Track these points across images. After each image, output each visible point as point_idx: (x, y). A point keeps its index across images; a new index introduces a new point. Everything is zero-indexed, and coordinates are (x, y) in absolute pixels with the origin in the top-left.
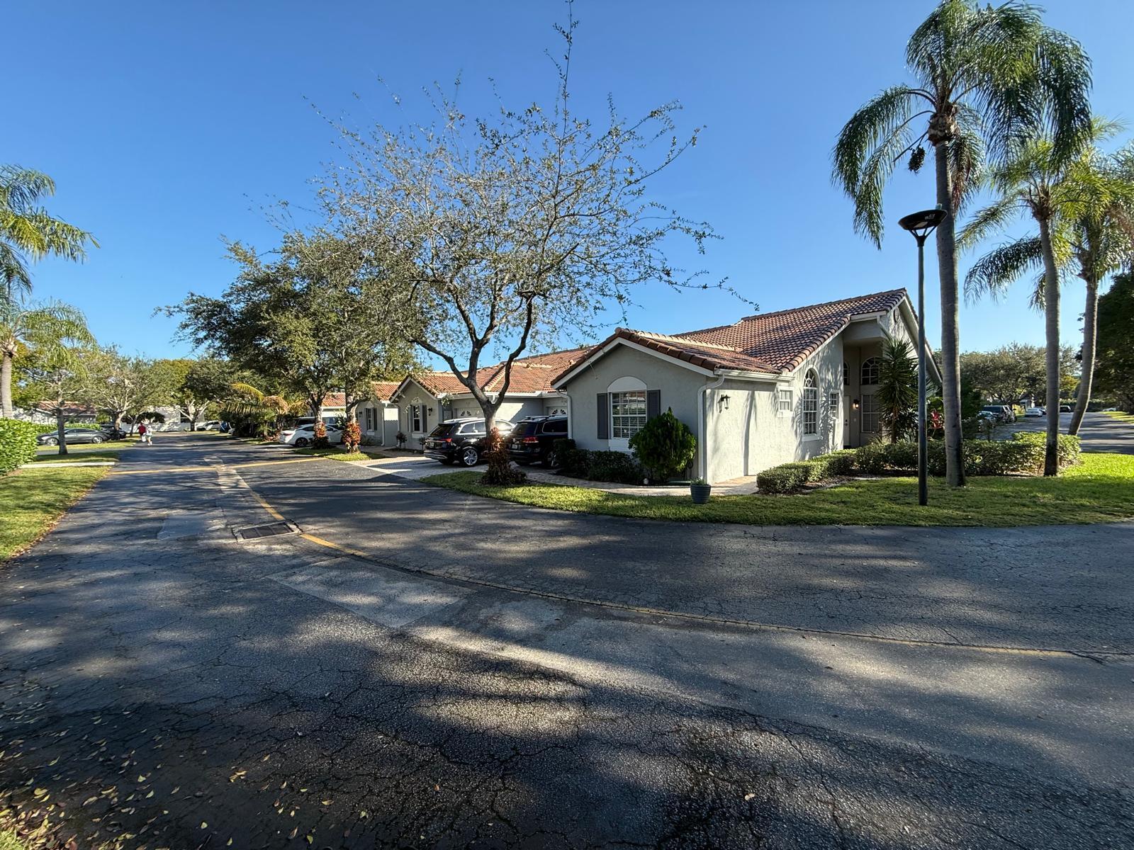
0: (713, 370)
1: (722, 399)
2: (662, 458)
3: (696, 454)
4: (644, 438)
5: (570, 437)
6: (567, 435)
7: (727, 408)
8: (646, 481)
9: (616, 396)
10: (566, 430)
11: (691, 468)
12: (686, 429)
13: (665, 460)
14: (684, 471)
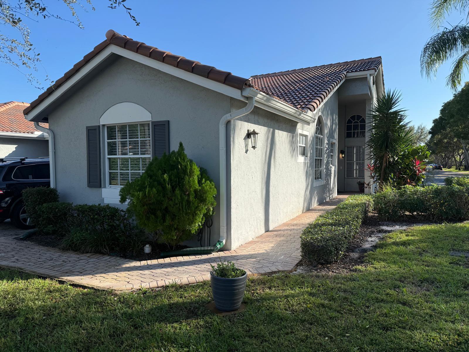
0: (241, 89)
1: (249, 135)
2: (168, 218)
3: (217, 209)
4: (142, 188)
5: (52, 186)
6: (48, 184)
7: (254, 147)
8: (147, 249)
9: (111, 130)
10: (49, 177)
11: (209, 227)
12: (204, 174)
13: (173, 220)
14: (200, 231)
